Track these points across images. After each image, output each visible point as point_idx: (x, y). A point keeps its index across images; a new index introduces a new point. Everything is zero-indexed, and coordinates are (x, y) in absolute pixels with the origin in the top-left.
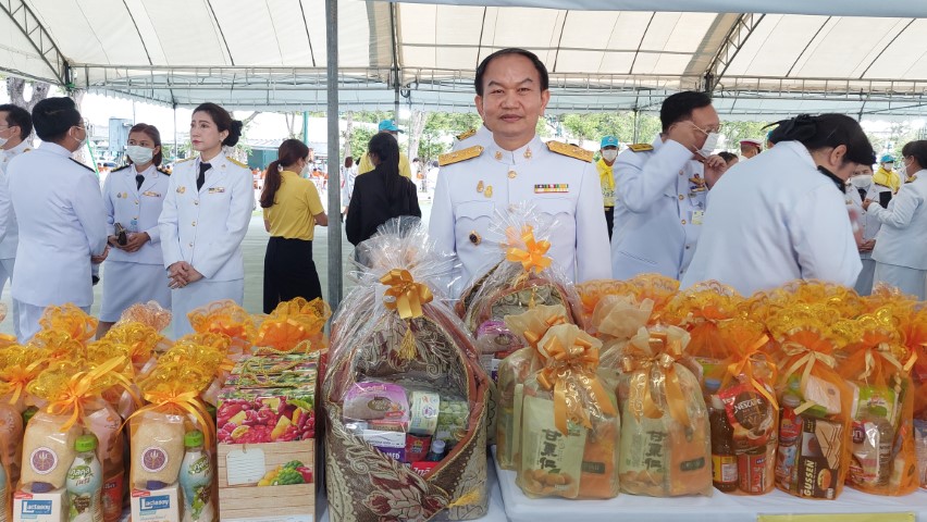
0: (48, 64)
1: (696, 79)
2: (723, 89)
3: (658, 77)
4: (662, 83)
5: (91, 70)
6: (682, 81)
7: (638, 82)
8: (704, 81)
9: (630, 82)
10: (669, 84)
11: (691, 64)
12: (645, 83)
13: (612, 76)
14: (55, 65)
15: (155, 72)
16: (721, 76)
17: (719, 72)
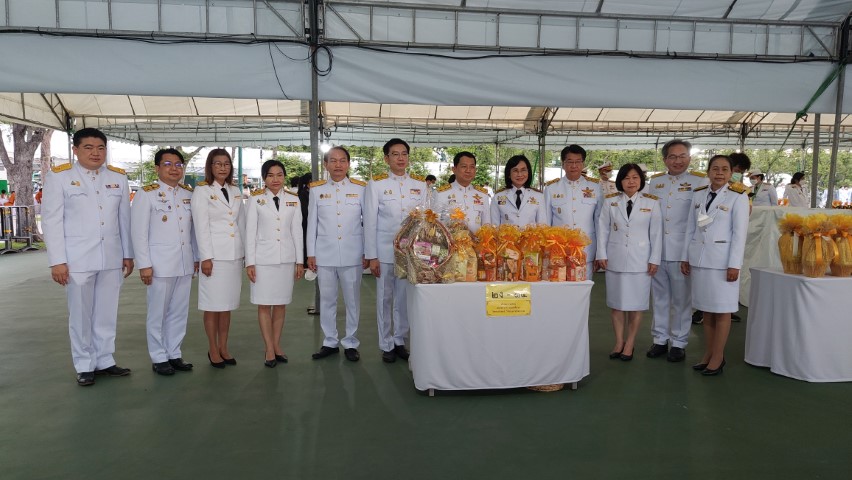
0: (56, 115)
1: (535, 123)
2: (553, 129)
3: (509, 121)
4: (511, 126)
5: (87, 120)
6: (525, 125)
7: (494, 125)
8: (540, 124)
9: (489, 125)
10: (516, 126)
11: (530, 113)
12: (500, 126)
13: (476, 121)
14: (60, 116)
15: (137, 120)
16: (551, 120)
17: (550, 118)
